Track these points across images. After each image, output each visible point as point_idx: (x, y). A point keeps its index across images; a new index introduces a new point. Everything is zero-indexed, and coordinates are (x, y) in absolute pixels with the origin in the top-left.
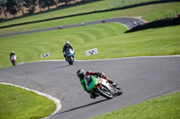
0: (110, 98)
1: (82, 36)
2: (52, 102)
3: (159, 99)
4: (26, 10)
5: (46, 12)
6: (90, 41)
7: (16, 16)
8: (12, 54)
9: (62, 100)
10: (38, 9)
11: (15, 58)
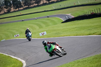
0: (61, 56)
1: (37, 25)
2: (21, 62)
3: (81, 60)
4: (6, 10)
5: (17, 11)
6: (42, 27)
9: (26, 61)
10: (12, 10)
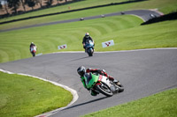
3: (175, 90)
4: (43, 2)
5: (63, 4)
7: (34, 8)
8: (32, 45)
9: (79, 91)
10: (55, 1)
11: (35, 49)
